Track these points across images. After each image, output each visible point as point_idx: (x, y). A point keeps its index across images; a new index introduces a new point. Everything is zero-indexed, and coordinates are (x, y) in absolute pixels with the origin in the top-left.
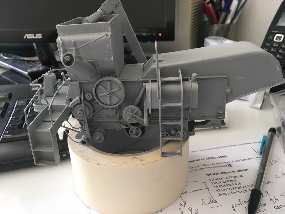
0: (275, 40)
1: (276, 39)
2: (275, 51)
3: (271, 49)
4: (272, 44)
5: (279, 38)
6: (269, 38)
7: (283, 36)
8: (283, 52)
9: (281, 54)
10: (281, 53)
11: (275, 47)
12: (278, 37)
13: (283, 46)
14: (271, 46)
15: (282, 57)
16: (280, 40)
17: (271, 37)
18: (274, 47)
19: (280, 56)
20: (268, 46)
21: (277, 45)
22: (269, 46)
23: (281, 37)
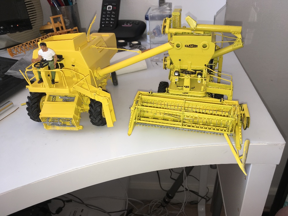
1: (108, 9)
2: (109, 16)
3: (107, 16)
4: (107, 12)
6: (104, 8)
7: (111, 6)
10: (113, 17)
11: (109, 14)
12: (109, 7)
14: (107, 14)
16: (110, 9)
19: (113, 19)
20: (104, 14)
23: (111, 7)
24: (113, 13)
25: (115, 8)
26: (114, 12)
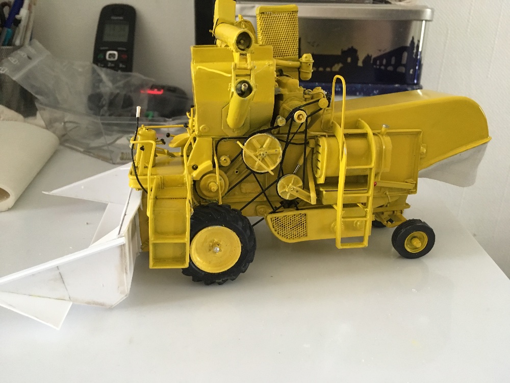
1: (109, 57)
7: (116, 53)
12: (110, 54)
16: (114, 58)
17: (101, 56)
18: (109, 67)
21: (113, 65)
23: (114, 54)
24: (121, 65)
25: (125, 57)
26: (123, 64)
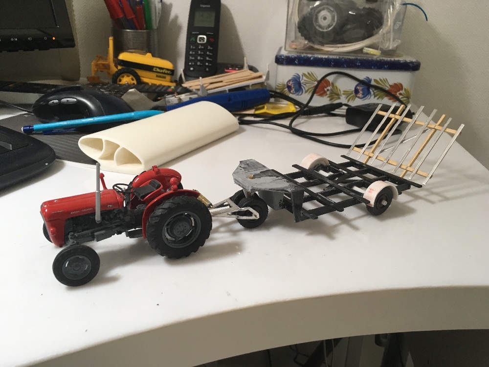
0: (198, 42)
1: (200, 41)
2: (202, 53)
3: (198, 52)
4: (197, 47)
5: (203, 39)
6: (191, 40)
7: (205, 37)
8: (211, 54)
9: (209, 56)
11: (202, 49)
12: (200, 38)
13: (209, 48)
14: (197, 49)
15: (211, 60)
16: (204, 41)
17: (193, 39)
18: (200, 49)
19: (209, 58)
21: (202, 47)
22: (194, 49)
25: (212, 40)
26: (211, 47)
